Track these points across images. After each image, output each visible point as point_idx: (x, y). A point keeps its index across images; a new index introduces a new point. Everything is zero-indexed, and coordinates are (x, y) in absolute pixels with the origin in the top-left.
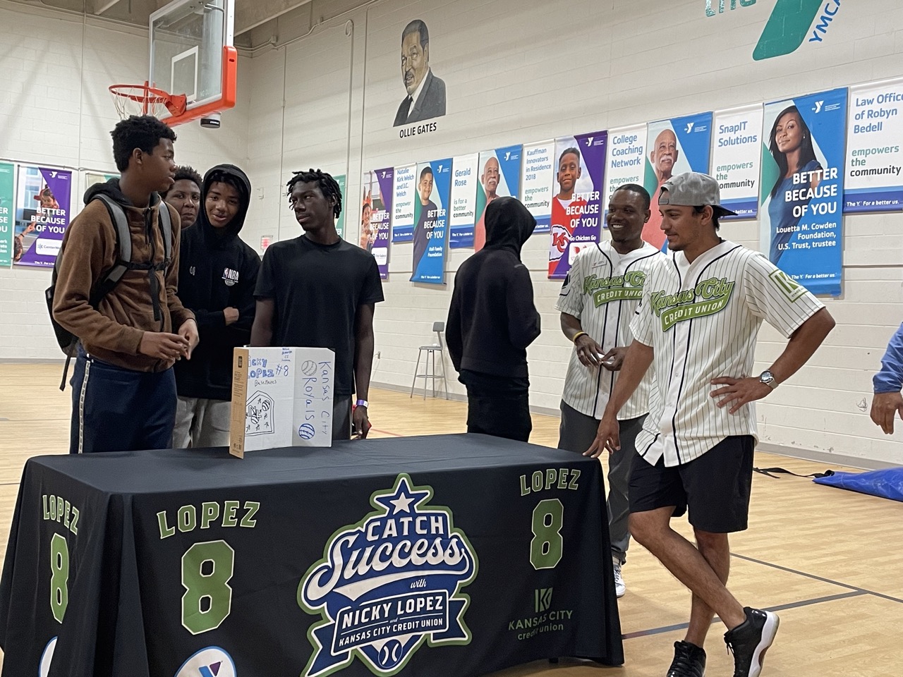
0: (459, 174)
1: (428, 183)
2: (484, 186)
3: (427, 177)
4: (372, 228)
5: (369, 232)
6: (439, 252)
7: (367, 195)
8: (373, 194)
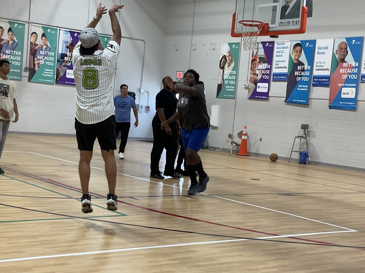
0: (320, 48)
1: (298, 51)
2: (337, 56)
3: (298, 48)
4: (257, 72)
5: (255, 74)
6: (306, 88)
7: (255, 54)
8: (259, 54)
